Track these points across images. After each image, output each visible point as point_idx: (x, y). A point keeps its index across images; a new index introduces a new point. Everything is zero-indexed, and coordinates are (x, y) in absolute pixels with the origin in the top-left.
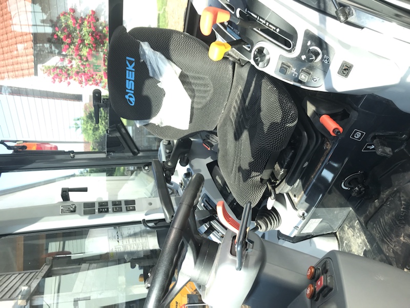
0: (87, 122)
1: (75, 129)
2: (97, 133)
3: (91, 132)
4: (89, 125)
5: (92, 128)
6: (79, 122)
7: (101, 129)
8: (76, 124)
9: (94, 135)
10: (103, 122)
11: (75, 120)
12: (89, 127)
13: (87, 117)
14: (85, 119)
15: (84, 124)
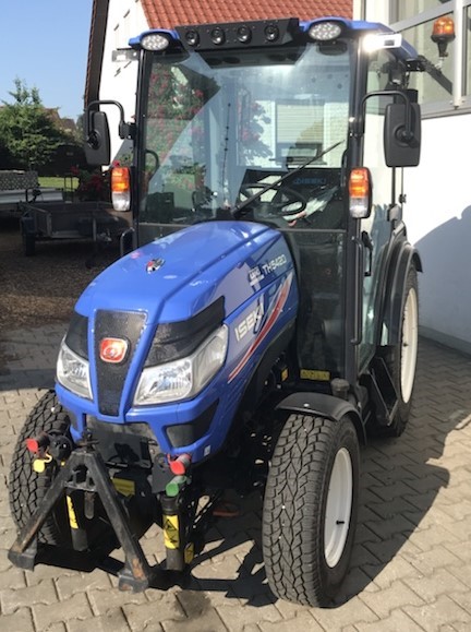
0: (31, 117)
1: (16, 93)
2: (10, 136)
3: (11, 123)
4: (26, 119)
5: (20, 126)
6: (30, 99)
7: (19, 142)
8: (26, 95)
9: (6, 129)
10: (34, 147)
11: (34, 92)
12: (21, 120)
13: (42, 116)
14: (39, 113)
15: (28, 110)
